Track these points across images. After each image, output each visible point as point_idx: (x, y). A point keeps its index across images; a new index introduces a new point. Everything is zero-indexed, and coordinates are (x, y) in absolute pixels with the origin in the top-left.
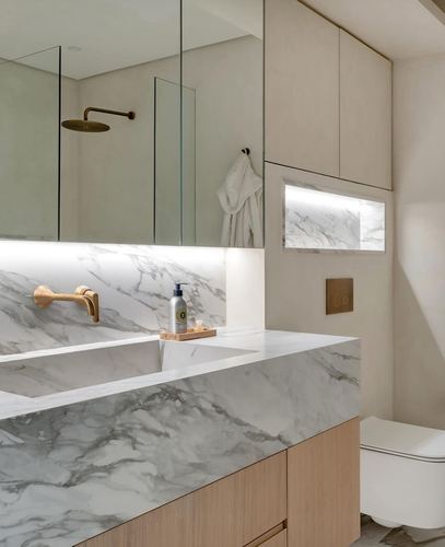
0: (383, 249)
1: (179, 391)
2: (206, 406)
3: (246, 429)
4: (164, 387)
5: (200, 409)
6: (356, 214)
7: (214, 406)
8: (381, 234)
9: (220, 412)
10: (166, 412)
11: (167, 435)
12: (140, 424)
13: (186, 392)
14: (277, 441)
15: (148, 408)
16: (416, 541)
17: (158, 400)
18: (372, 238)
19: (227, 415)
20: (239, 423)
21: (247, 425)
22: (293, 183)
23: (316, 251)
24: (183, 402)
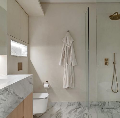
0: (27, 56)
1: (8, 89)
2: (12, 92)
3: (18, 97)
4: (5, 88)
5: (11, 93)
6: (21, 48)
7: (13, 92)
8: (27, 53)
9: (14, 93)
10: (5, 95)
11: (6, 100)
12: (1, 98)
13: (9, 89)
14: (22, 99)
15: (2, 94)
16: (38, 116)
17: (4, 92)
18: (24, 54)
19: (15, 94)
20: (17, 95)
21: (18, 96)
22: (12, 40)
23: (16, 56)
24: (8, 92)
